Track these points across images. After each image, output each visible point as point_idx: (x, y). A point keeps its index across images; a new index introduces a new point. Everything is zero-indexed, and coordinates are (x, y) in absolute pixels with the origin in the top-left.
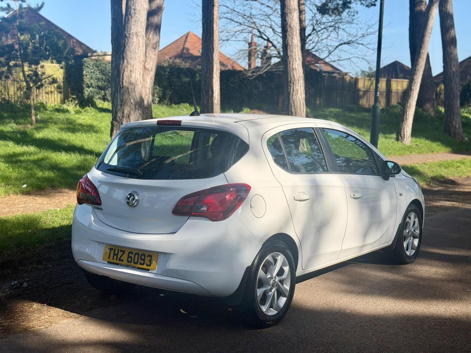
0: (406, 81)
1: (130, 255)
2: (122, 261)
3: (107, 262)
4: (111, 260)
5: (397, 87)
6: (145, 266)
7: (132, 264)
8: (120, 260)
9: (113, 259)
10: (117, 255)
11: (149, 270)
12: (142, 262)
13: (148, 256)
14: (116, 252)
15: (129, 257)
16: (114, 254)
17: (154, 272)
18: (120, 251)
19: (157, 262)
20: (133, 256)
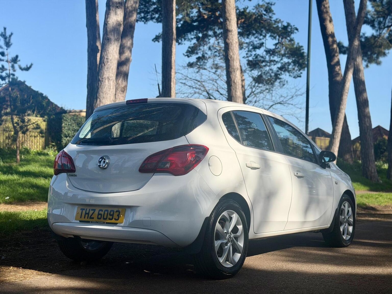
0: (327, 139)
1: (100, 212)
2: (93, 218)
3: (78, 222)
4: (83, 219)
5: (321, 143)
6: (113, 221)
7: (102, 220)
8: (91, 218)
9: (85, 218)
10: (88, 214)
11: (117, 224)
12: (111, 217)
13: (117, 211)
14: (87, 212)
15: (99, 214)
16: (86, 214)
17: (122, 225)
18: (91, 209)
19: (124, 215)
20: (103, 213)
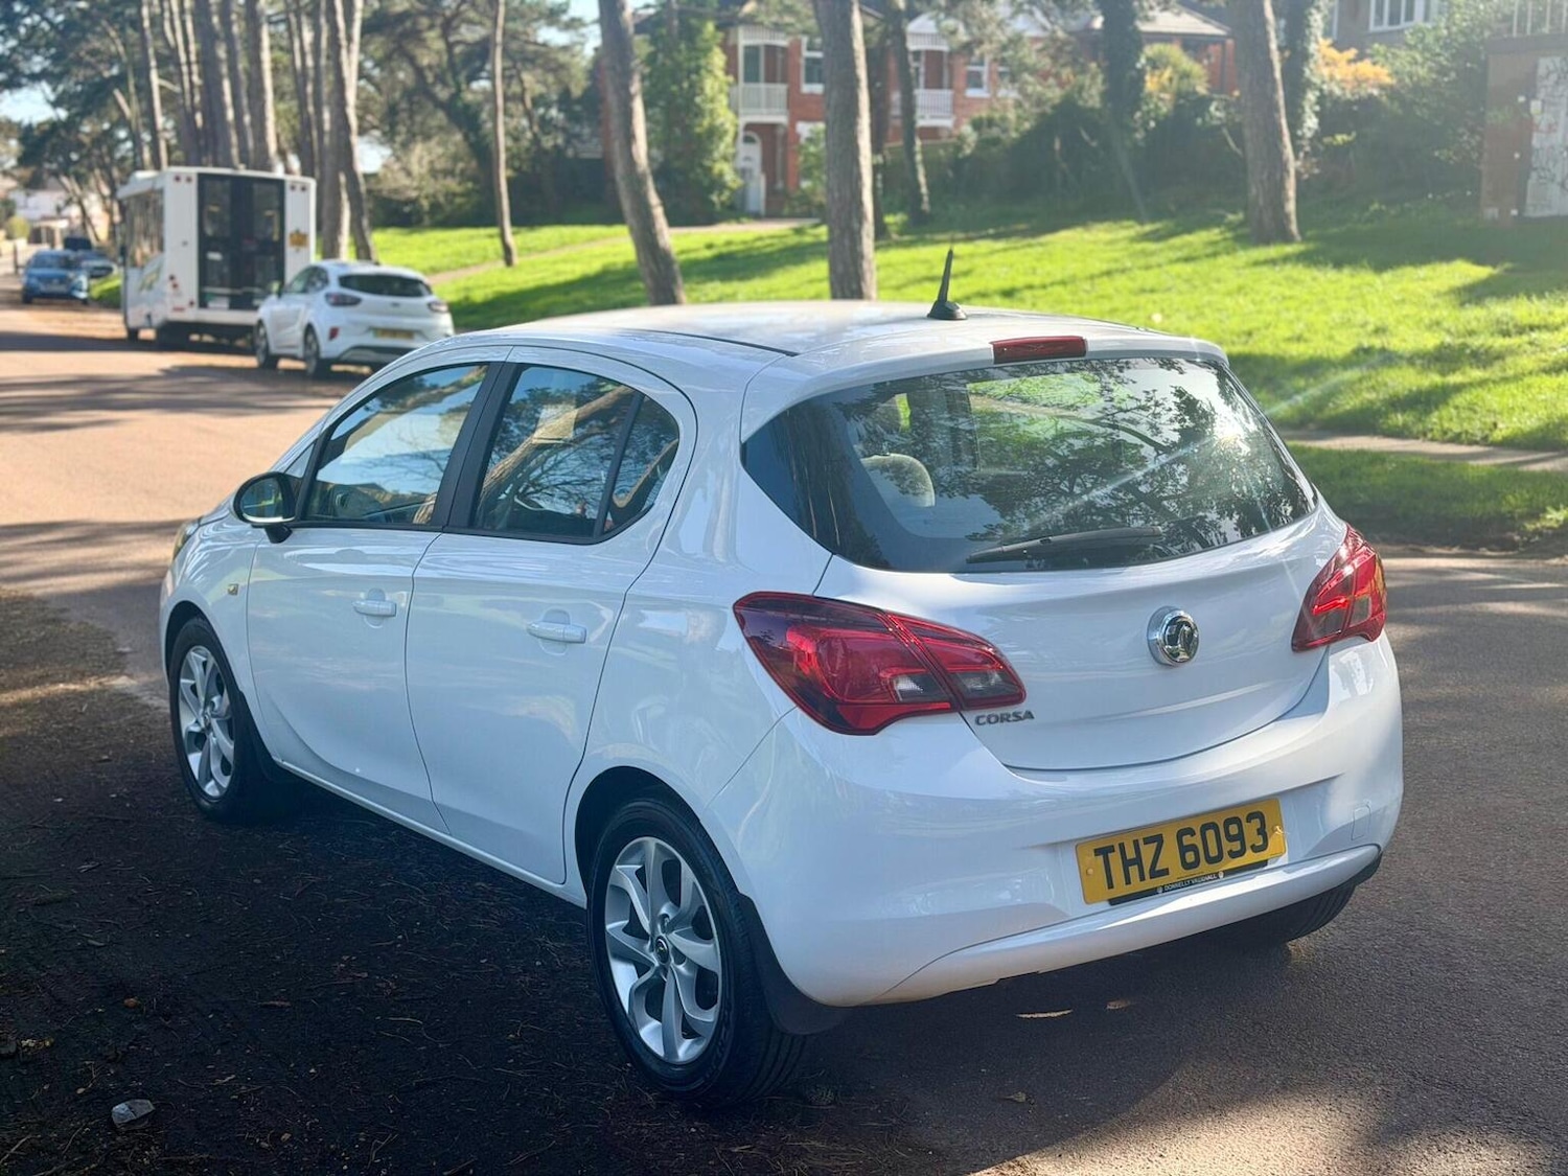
1: (1187, 840)
2: (1165, 872)
7: (1204, 867)
9: (1128, 882)
10: (1138, 861)
11: (1264, 863)
12: (1236, 846)
13: (1250, 818)
14: (1131, 854)
15: (1183, 850)
16: (1126, 863)
17: (1284, 860)
18: (1141, 842)
20: (1197, 840)
